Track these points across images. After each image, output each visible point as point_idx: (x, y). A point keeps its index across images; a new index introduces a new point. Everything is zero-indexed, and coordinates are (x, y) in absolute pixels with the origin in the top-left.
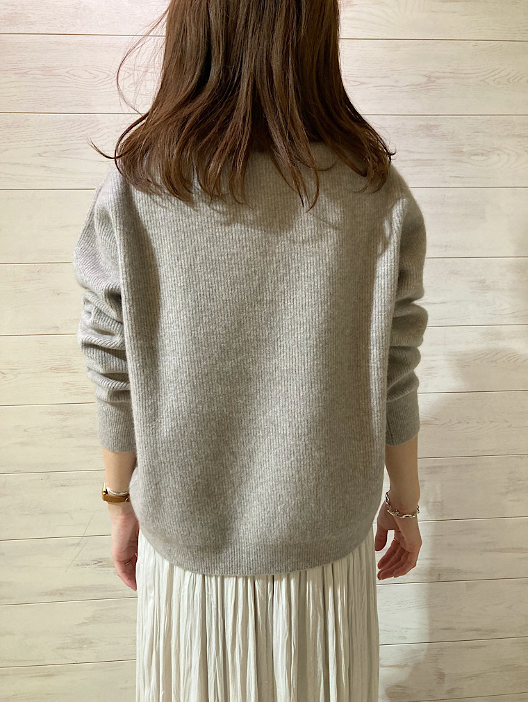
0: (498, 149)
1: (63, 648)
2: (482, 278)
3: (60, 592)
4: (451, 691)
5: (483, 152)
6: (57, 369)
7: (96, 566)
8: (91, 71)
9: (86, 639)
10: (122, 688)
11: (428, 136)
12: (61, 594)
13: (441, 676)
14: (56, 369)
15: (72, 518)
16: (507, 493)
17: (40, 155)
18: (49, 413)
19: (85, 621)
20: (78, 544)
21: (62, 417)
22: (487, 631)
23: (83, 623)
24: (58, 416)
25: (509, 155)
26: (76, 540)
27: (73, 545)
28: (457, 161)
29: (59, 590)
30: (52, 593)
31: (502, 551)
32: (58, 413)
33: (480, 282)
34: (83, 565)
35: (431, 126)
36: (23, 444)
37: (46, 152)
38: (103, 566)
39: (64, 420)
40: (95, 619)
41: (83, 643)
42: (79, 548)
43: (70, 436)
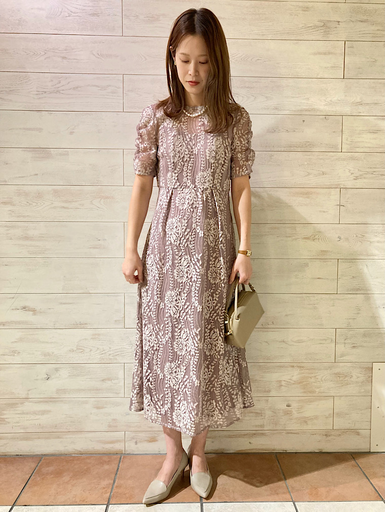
0: (237, 94)
1: (4, 355)
6: (5, 203)
7: (22, 310)
9: (16, 351)
10: (35, 380)
12: (3, 325)
15: (10, 283)
19: (16, 340)
20: (13, 298)
21: (7, 228)
23: (15, 342)
24: (5, 228)
25: (243, 97)
26: (12, 296)
27: (10, 298)
29: (2, 322)
32: (5, 226)
34: (16, 309)
37: (2, 91)
38: (26, 310)
39: (8, 230)
40: (21, 340)
41: (14, 352)
42: (14, 300)
43: (11, 239)
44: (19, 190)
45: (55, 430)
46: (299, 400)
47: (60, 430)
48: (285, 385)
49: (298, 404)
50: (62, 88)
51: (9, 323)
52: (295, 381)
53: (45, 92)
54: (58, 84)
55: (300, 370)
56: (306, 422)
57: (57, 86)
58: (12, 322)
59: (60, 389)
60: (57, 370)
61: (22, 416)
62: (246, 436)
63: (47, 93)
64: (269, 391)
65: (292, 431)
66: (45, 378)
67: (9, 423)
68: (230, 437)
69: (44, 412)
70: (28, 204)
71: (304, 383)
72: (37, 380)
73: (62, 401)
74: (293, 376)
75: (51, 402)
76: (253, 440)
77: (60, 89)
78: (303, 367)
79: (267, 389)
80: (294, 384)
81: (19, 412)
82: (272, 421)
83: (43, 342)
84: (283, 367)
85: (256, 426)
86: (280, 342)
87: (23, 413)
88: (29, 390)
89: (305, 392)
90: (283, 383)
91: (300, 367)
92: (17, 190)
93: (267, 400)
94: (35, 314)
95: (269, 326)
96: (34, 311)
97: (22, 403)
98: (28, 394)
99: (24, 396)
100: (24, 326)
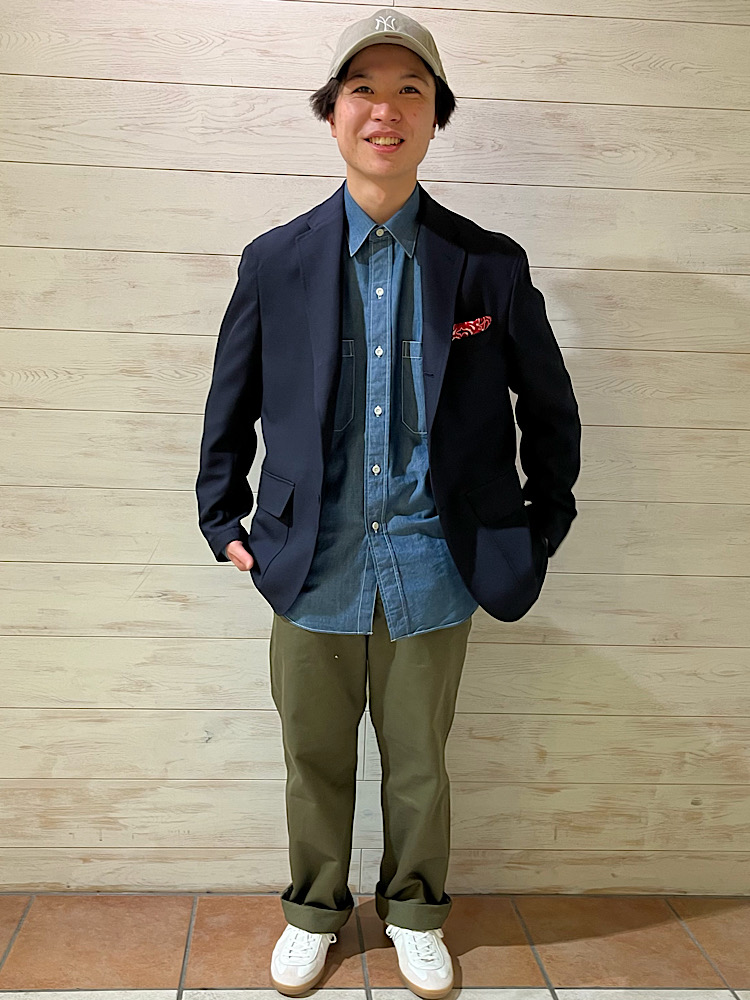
1: (119, 691)
2: (609, 294)
3: (119, 627)
4: (553, 773)
5: (617, 147)
7: (159, 599)
8: (183, 36)
9: (145, 682)
10: (182, 742)
11: (555, 126)
12: (119, 628)
13: (542, 755)
14: (127, 371)
15: (136, 542)
16: (627, 546)
17: (121, 128)
18: (117, 421)
19: (144, 661)
20: (142, 573)
21: (131, 427)
22: (596, 705)
23: (143, 664)
24: (127, 426)
26: (140, 568)
27: (136, 573)
28: (587, 157)
29: (117, 623)
30: (110, 627)
31: (619, 612)
32: (128, 422)
33: (608, 298)
34: (146, 597)
35: (559, 115)
36: (86, 454)
37: (127, 125)
38: (168, 600)
39: (133, 430)
40: (155, 660)
41: (141, 686)
42: (142, 577)
43: (139, 450)
44: (160, 345)
45: (219, 844)
46: (718, 793)
47: (229, 844)
48: (691, 761)
49: (714, 800)
50: (257, 122)
51: (131, 625)
52: (711, 754)
53: (221, 130)
54: (248, 111)
55: (723, 732)
56: (729, 836)
57: (249, 115)
58: (137, 624)
59: (233, 760)
60: (227, 722)
61: (153, 814)
62: (605, 862)
63: (224, 131)
64: (658, 773)
65: (699, 854)
66: (202, 738)
67: (126, 827)
68: (573, 862)
69: (199, 808)
70: (178, 376)
71: (731, 759)
72: (185, 742)
73: (235, 785)
74: (708, 744)
75: (213, 786)
76: (619, 871)
77: (253, 123)
78: (730, 726)
79: (655, 769)
80: (709, 759)
81: (148, 807)
82: (661, 832)
83: (202, 666)
84: (689, 726)
85: (627, 842)
86: (688, 675)
87: (156, 809)
88: (168, 763)
89: (730, 777)
90: (688, 758)
91: (725, 725)
92: (155, 344)
93: (654, 792)
94: (185, 608)
95: (669, 643)
96: (184, 600)
97: (152, 789)
98: (166, 770)
99: (156, 775)
100: (162, 632)
